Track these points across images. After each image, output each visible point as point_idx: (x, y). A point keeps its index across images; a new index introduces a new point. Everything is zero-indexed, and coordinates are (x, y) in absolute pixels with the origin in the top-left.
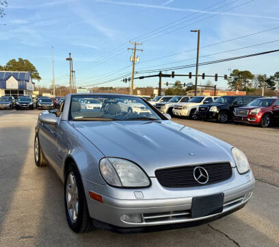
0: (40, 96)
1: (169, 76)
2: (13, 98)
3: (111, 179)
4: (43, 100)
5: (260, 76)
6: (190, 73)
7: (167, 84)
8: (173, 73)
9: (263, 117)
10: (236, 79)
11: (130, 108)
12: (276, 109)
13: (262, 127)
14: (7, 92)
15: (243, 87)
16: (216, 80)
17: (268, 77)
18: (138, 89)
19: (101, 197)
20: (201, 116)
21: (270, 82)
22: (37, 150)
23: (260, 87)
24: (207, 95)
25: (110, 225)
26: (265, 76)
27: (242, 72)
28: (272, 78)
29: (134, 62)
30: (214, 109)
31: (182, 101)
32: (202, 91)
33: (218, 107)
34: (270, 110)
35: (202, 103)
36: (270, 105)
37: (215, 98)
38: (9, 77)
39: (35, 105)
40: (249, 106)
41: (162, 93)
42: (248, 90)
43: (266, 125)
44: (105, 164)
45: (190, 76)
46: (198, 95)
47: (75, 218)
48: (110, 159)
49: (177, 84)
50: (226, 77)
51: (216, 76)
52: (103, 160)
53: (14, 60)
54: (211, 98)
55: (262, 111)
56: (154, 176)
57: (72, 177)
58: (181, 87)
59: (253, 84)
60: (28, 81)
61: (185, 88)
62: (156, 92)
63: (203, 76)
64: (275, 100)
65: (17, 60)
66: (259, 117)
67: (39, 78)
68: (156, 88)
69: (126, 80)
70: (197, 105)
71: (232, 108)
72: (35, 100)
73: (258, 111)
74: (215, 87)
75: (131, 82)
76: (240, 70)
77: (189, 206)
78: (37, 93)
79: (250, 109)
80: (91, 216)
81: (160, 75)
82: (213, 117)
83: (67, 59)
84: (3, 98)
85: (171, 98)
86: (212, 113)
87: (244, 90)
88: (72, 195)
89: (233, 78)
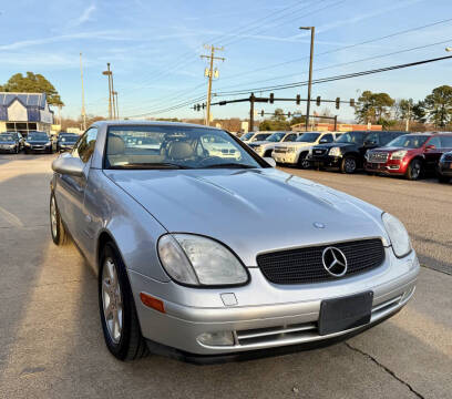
0: (62, 132)
1: (265, 100)
2: (20, 136)
3: (179, 272)
4: (68, 139)
5: (403, 101)
6: (298, 96)
7: (262, 113)
8: (272, 95)
9: (410, 163)
10: (367, 106)
11: (206, 152)
12: (430, 151)
13: (408, 179)
14: (10, 126)
15: (377, 118)
16: (338, 107)
17: (416, 102)
18: (217, 121)
19: (161, 303)
20: (316, 162)
21: (418, 111)
22: (54, 219)
23: (402, 118)
24: (324, 130)
25: (178, 351)
26: (411, 100)
27: (376, 95)
28: (421, 104)
29: (210, 77)
30: (336, 152)
31: (287, 140)
32: (316, 125)
33: (342, 149)
34: (421, 152)
35: (317, 143)
36: (421, 145)
37: (337, 135)
38: (12, 102)
39: (54, 147)
40: (390, 146)
41: (255, 128)
42: (385, 123)
43: (415, 176)
44: (168, 245)
45: (298, 100)
46: (311, 131)
47: (117, 335)
48: (176, 236)
49: (277, 113)
50: (352, 103)
51: (338, 101)
52: (164, 238)
53: (19, 75)
54: (331, 135)
55: (409, 154)
56: (256, 265)
57: (110, 266)
58: (284, 119)
59: (393, 113)
60: (43, 109)
61: (289, 120)
62: (245, 126)
63: (318, 101)
64: (428, 137)
65: (25, 76)
66: (405, 164)
67: (60, 104)
68: (246, 121)
69: (199, 106)
70: (309, 146)
71: (363, 151)
72: (54, 139)
73: (402, 154)
74: (335, 118)
75: (205, 111)
76: (374, 92)
77: (315, 316)
78: (58, 127)
79: (391, 152)
80: (145, 335)
81: (252, 99)
82: (334, 165)
83: (105, 73)
84: (4, 135)
85: (268, 135)
86: (333, 158)
87: (378, 123)
88: (111, 296)
89: (362, 104)
